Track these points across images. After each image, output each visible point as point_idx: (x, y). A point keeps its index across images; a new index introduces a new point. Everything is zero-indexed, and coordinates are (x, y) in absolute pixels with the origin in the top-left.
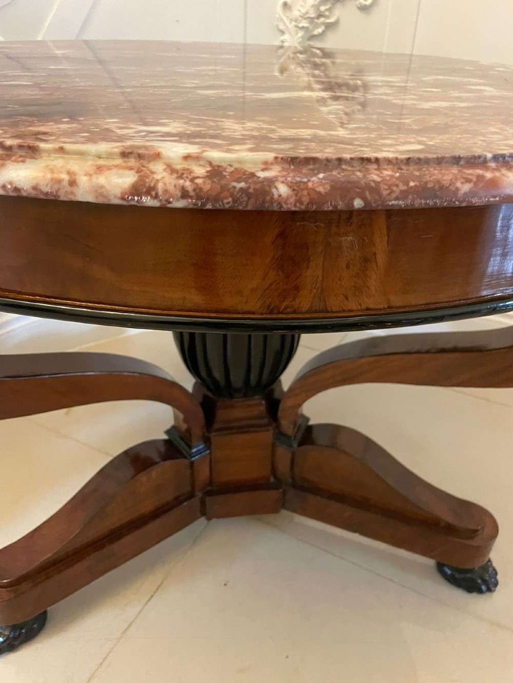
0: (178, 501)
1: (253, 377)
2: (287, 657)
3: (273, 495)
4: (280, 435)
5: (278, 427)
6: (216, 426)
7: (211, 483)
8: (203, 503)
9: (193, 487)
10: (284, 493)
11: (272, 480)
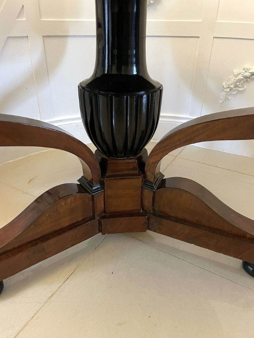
0: (84, 221)
1: (129, 144)
2: (150, 317)
3: (142, 219)
4: (146, 182)
5: (145, 177)
6: (107, 174)
7: (105, 211)
8: (100, 224)
9: (94, 213)
10: (148, 219)
11: (141, 211)
